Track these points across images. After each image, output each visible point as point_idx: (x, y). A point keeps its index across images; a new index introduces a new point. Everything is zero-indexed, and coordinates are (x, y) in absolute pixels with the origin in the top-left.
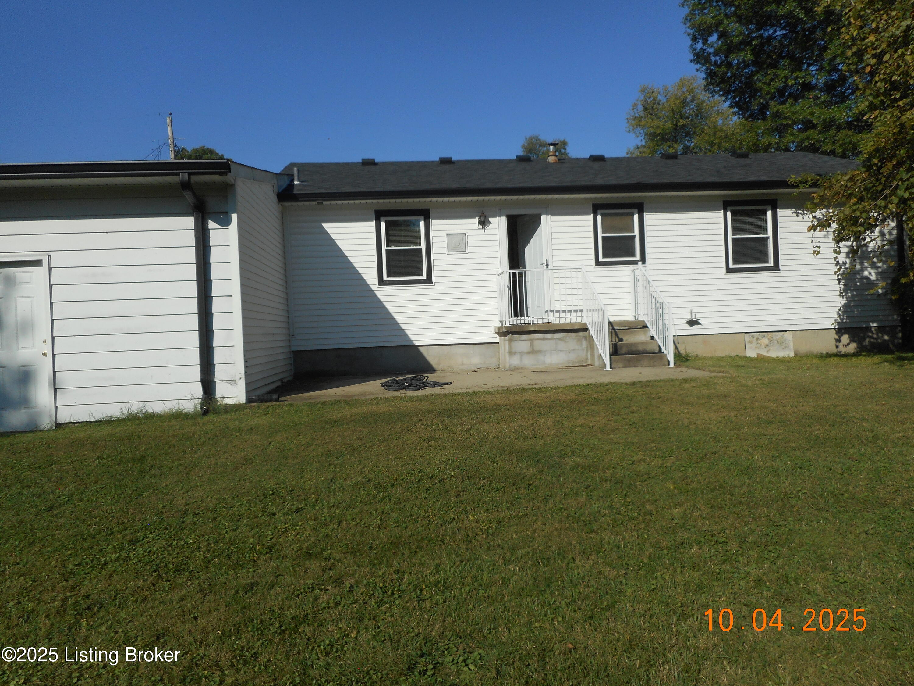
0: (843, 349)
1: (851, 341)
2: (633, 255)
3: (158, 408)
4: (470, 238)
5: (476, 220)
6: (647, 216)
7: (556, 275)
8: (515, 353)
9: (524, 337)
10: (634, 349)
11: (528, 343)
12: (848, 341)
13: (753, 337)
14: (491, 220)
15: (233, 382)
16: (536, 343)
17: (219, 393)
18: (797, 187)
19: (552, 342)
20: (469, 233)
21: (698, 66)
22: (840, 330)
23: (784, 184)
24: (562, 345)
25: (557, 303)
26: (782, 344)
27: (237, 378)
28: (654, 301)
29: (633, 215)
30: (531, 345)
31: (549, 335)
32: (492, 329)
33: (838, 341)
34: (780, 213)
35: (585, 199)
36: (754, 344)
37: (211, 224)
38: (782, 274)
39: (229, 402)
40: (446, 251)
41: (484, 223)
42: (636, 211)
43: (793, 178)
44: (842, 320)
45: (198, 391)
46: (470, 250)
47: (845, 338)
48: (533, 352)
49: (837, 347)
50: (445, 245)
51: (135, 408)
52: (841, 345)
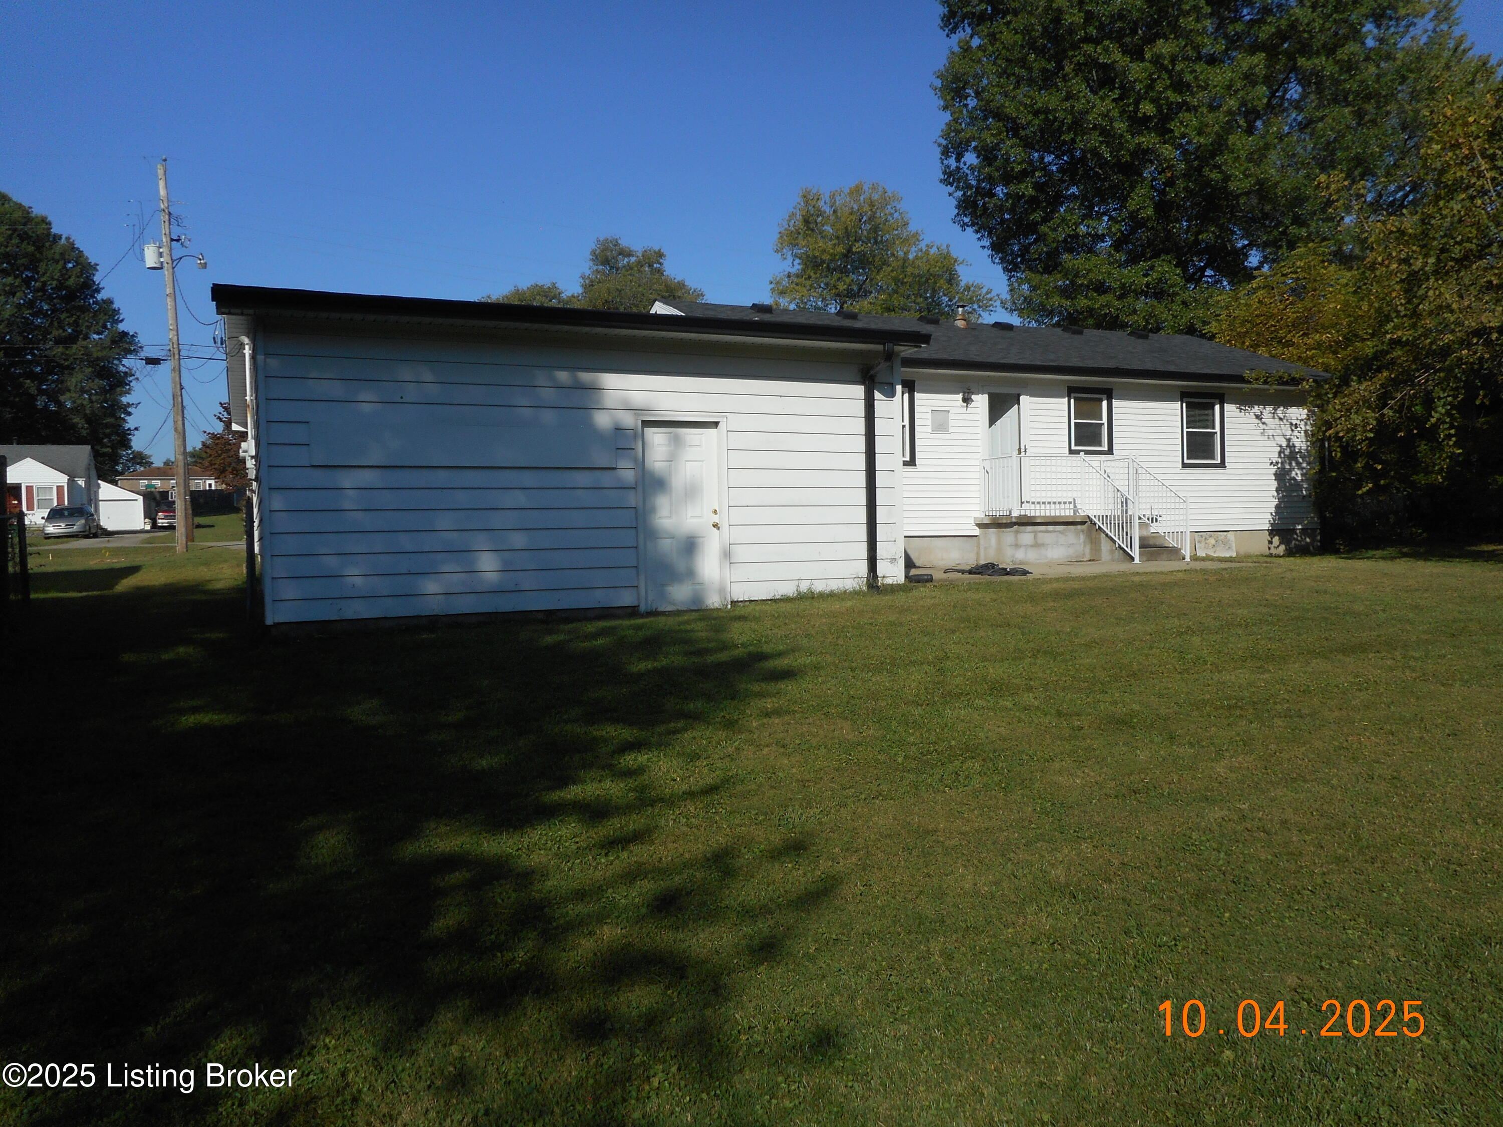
0: (1273, 551)
1: (1280, 543)
2: (1100, 444)
3: (819, 587)
4: (951, 416)
5: (960, 396)
6: (1115, 403)
7: (1032, 462)
8: (1021, 546)
9: (1029, 528)
10: (1151, 542)
11: (1032, 535)
12: (1278, 543)
13: (1202, 536)
14: (973, 397)
15: (893, 560)
16: (1040, 535)
17: (880, 571)
18: (1250, 382)
19: (1054, 535)
20: (952, 410)
21: (951, 189)
22: (1272, 532)
23: (1240, 379)
24: (1062, 539)
25: (1033, 494)
26: (1225, 543)
27: (897, 557)
28: (1119, 494)
29: (1101, 401)
30: (1035, 537)
31: (1051, 528)
32: (972, 521)
33: (1270, 542)
34: (1227, 407)
35: (1061, 380)
36: (1203, 544)
37: (877, 395)
38: (1227, 471)
39: (889, 581)
40: (929, 429)
41: (967, 400)
42: (1105, 396)
43: (1247, 374)
44: (1274, 520)
45: (862, 568)
46: (951, 430)
47: (1276, 540)
48: (1037, 545)
49: (1269, 548)
50: (929, 422)
51: (804, 587)
52: (1272, 546)
